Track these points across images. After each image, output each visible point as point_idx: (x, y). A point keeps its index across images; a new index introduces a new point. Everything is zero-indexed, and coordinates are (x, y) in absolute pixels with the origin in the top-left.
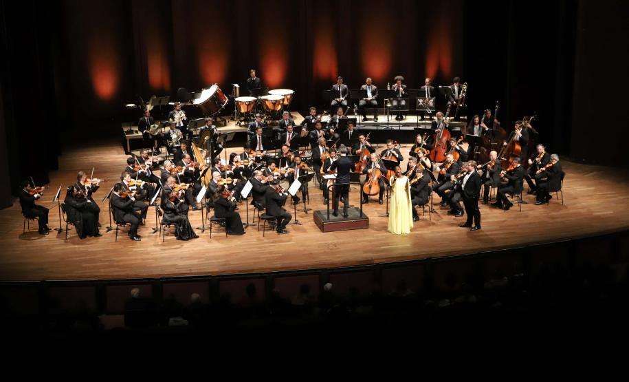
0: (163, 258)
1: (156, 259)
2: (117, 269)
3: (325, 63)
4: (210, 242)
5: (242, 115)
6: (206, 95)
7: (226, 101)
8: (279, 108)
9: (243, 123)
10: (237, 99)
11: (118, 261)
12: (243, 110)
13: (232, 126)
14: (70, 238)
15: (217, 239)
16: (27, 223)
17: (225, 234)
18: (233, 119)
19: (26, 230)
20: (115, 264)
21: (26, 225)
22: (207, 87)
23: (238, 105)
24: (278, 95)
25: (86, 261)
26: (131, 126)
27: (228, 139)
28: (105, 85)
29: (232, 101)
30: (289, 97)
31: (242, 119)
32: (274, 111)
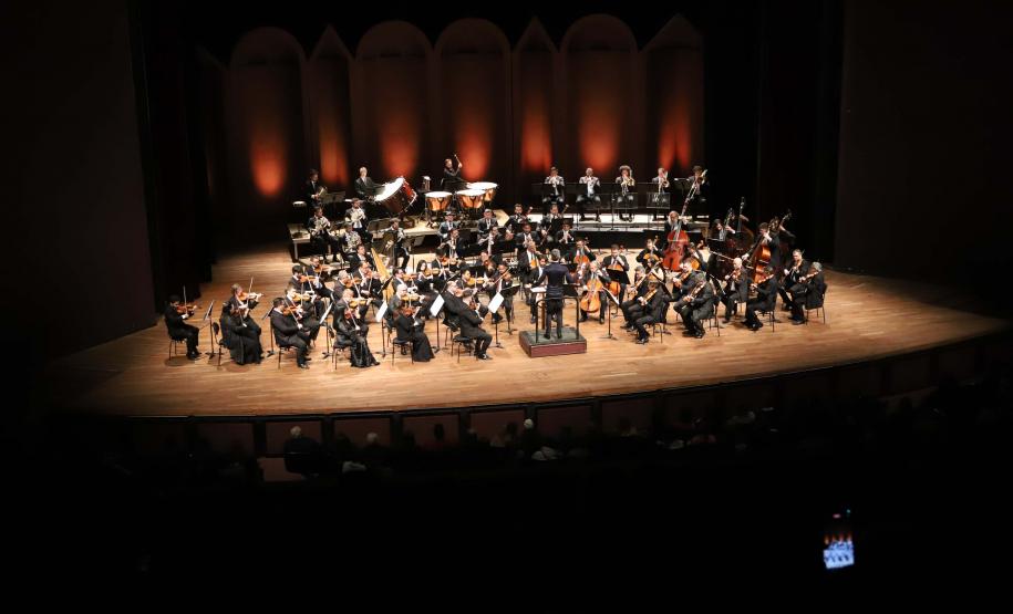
0: (335, 389)
1: (326, 390)
2: (278, 402)
3: (536, 150)
4: (392, 370)
5: (433, 214)
6: (389, 190)
7: (415, 197)
8: (479, 205)
9: (435, 224)
10: (427, 195)
11: (281, 393)
12: (436, 208)
13: (422, 228)
14: (224, 365)
15: (401, 366)
16: (173, 345)
17: (410, 360)
18: (422, 219)
19: (173, 355)
20: (278, 396)
21: (173, 349)
22: (391, 179)
23: (429, 203)
24: (478, 190)
25: (242, 392)
26: (299, 228)
27: (416, 244)
28: (269, 178)
29: (421, 199)
30: (491, 192)
31: (434, 218)
32: (472, 209)
